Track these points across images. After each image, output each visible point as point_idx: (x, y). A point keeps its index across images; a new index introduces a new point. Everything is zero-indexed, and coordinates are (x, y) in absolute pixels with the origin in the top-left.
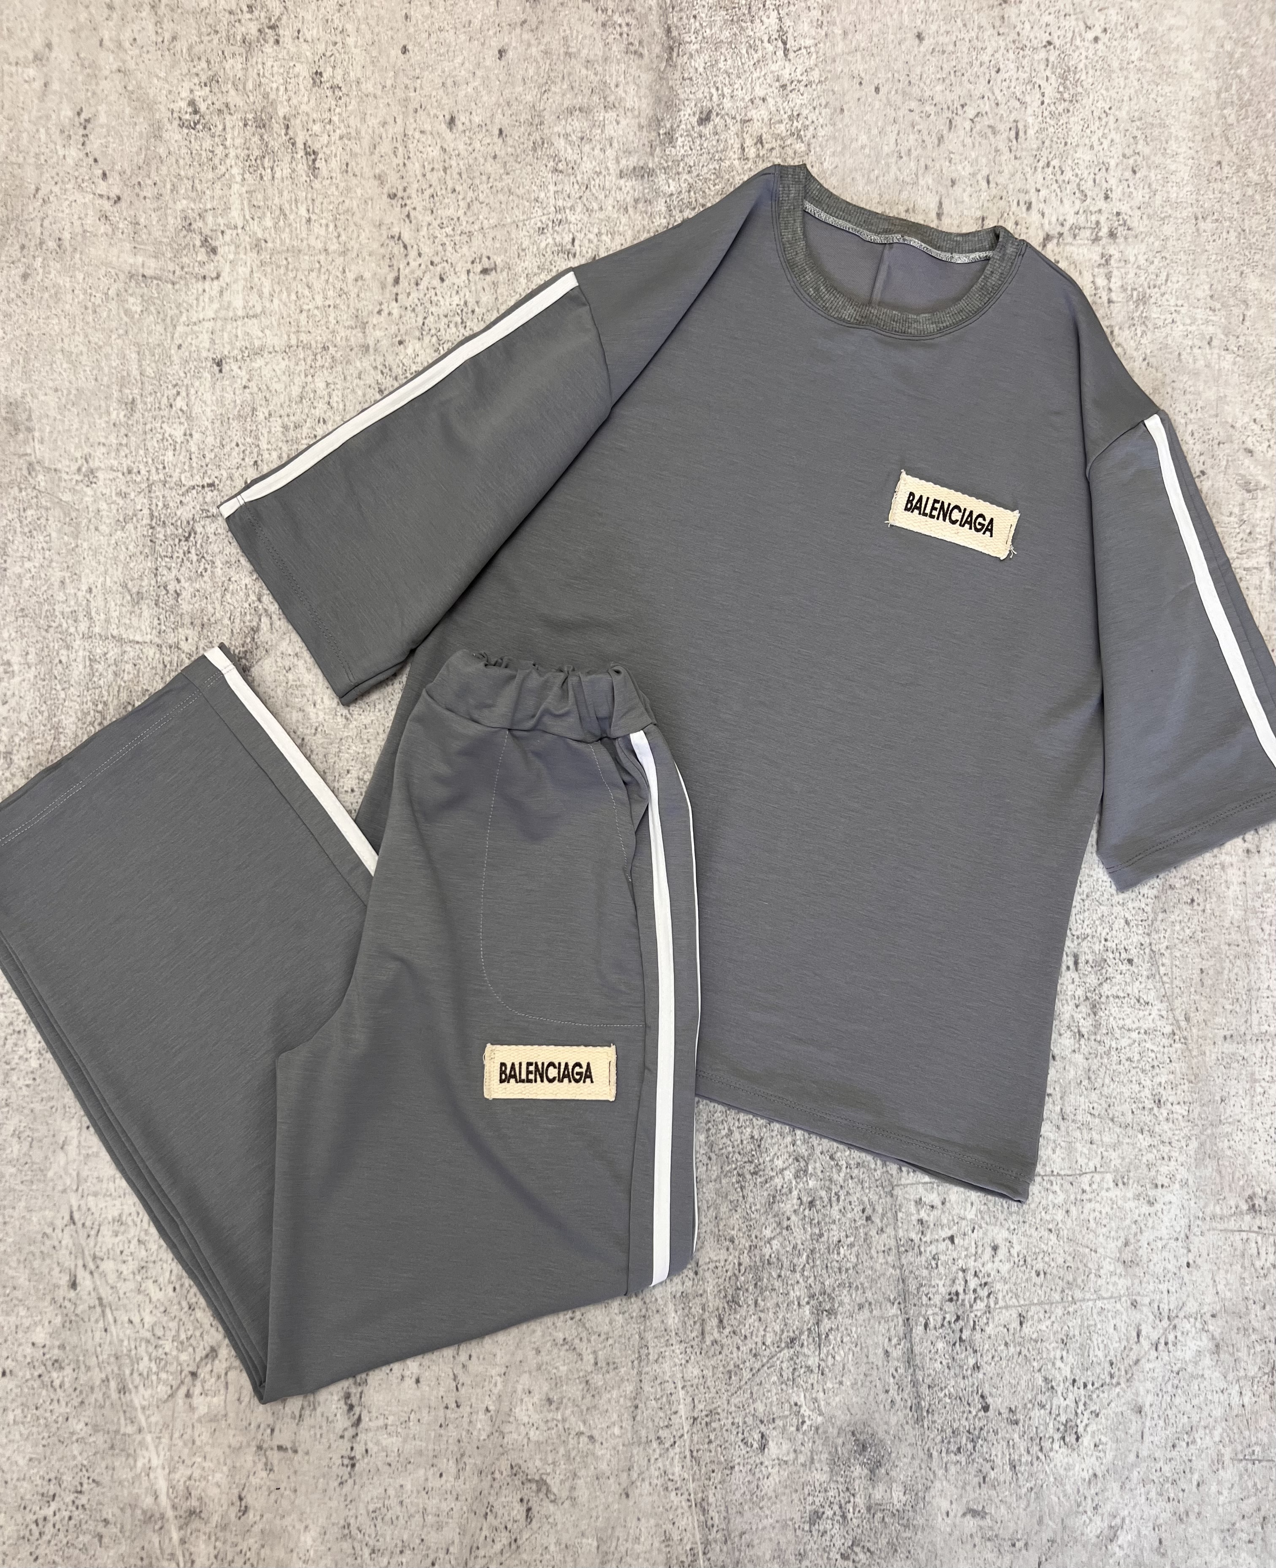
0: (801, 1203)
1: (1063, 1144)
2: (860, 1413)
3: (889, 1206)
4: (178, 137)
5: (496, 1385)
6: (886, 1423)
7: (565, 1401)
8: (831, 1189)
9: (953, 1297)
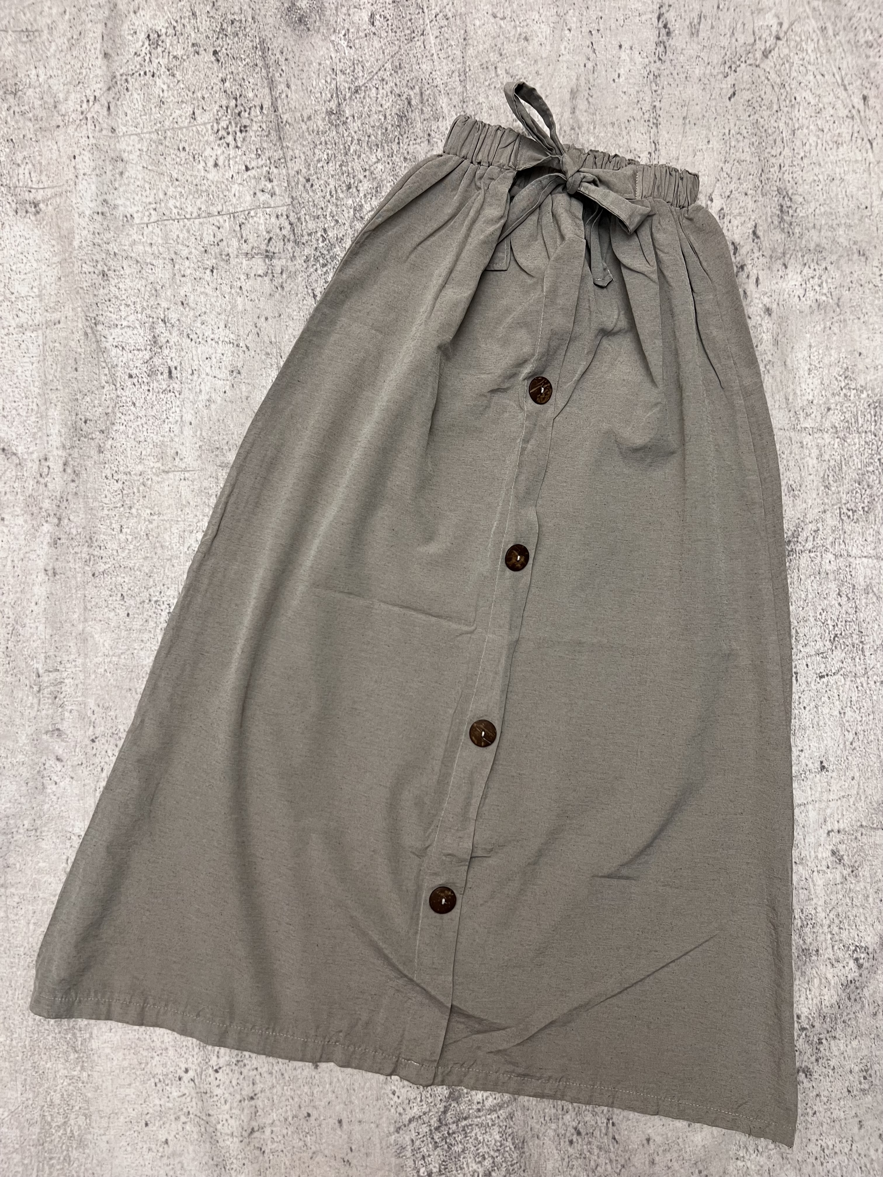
0: (357, 187)
1: (172, 242)
2: (305, 44)
3: (294, 190)
4: (868, 939)
5: (565, 48)
6: (285, 38)
7: (516, 40)
8: (336, 199)
9: (244, 129)
